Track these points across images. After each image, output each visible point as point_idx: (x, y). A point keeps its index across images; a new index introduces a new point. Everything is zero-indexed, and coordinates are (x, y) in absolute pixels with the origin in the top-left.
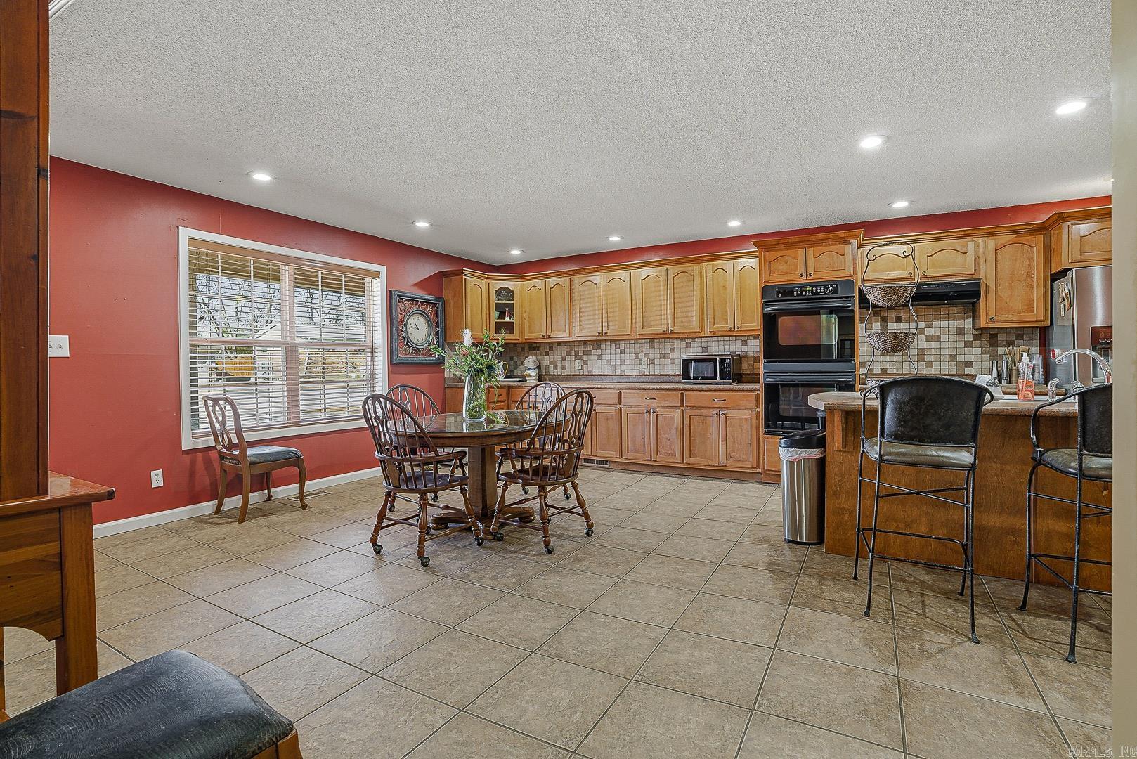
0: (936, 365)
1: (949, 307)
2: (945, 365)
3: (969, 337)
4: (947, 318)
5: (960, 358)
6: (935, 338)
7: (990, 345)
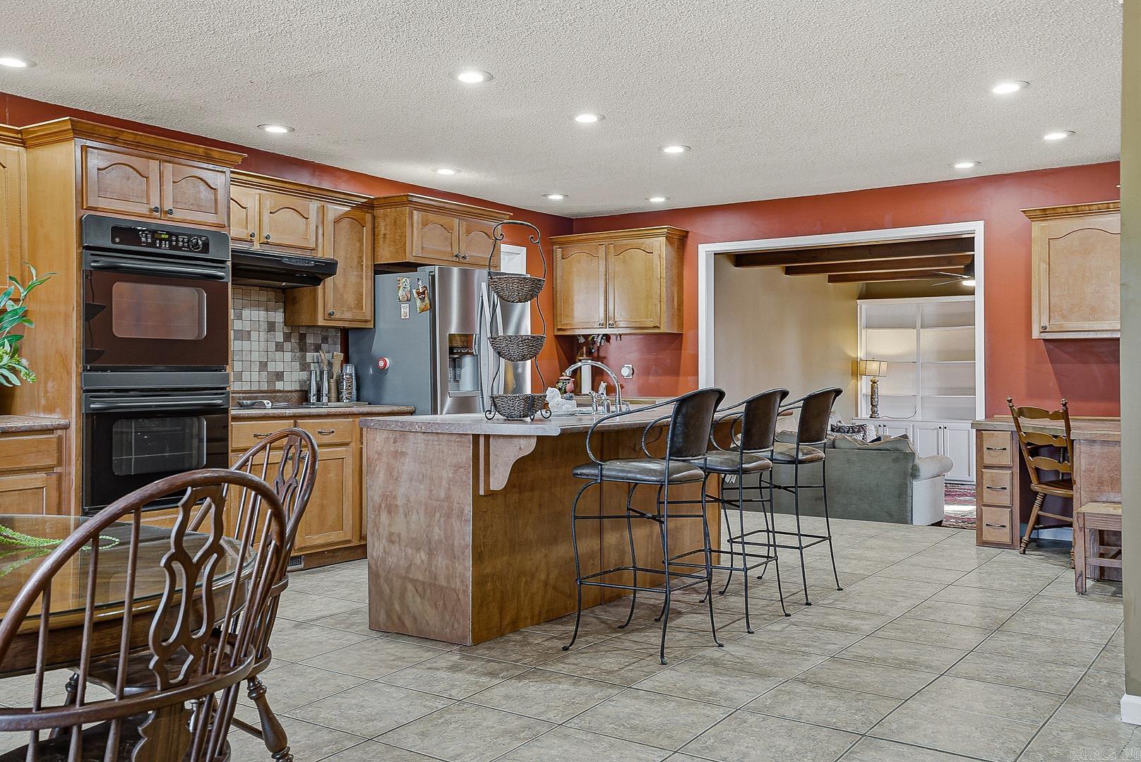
0: (246, 376)
1: (260, 290)
2: (255, 377)
3: (280, 337)
4: (258, 305)
5: (271, 367)
6: (245, 335)
7: (300, 349)
